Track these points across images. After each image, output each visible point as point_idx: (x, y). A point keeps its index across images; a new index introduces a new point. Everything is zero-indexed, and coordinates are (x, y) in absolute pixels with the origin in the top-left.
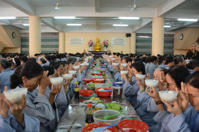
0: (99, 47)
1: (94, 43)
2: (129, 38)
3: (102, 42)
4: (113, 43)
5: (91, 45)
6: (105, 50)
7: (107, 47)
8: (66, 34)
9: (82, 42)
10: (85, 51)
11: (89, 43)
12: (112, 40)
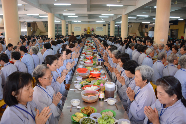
0: (89, 32)
1: (87, 29)
2: (105, 27)
3: (91, 29)
4: (96, 29)
5: (85, 30)
6: (92, 33)
7: (93, 31)
8: (72, 25)
9: (81, 29)
10: (82, 33)
11: (84, 29)
12: (96, 28)
